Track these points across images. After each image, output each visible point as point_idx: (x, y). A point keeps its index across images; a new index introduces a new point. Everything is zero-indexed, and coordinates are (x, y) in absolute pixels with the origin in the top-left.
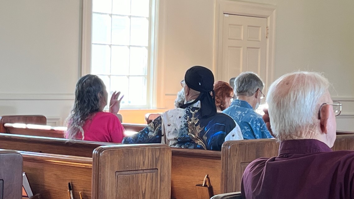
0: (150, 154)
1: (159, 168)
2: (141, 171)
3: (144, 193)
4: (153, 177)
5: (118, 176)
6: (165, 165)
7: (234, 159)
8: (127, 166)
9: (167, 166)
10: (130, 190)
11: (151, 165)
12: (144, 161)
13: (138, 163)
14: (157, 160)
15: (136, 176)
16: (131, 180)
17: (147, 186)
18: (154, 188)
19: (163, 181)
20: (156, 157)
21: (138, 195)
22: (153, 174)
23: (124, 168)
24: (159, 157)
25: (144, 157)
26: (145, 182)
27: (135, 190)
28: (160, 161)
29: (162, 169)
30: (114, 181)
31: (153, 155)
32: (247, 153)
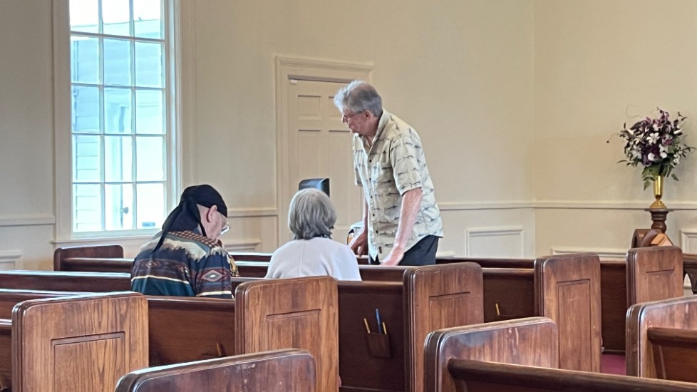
0: (110, 309)
1: (126, 330)
2: (97, 337)
3: (101, 370)
4: (116, 345)
5: (56, 346)
6: (138, 325)
7: (255, 310)
8: (71, 330)
9: (141, 326)
10: (77, 368)
11: (112, 327)
12: (100, 320)
13: (91, 324)
14: (123, 318)
15: (87, 347)
16: (78, 352)
17: (106, 360)
18: (118, 363)
19: (135, 350)
20: (120, 314)
21: (92, 375)
22: (116, 341)
23: (66, 333)
24: (126, 313)
25: (100, 314)
26: (103, 354)
27: (86, 367)
28: (128, 320)
29: (132, 332)
30: (50, 355)
31: (115, 310)
32: (277, 300)
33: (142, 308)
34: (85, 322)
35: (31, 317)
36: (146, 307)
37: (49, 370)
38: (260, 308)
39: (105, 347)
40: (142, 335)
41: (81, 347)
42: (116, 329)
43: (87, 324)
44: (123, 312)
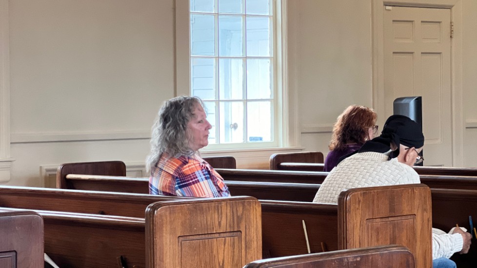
0: (228, 211)
1: (243, 229)
4: (234, 243)
6: (252, 225)
7: (356, 214)
8: (195, 229)
9: (255, 226)
10: (200, 261)
11: (230, 226)
12: (220, 220)
13: (212, 224)
14: (239, 219)
15: (209, 243)
16: (201, 248)
17: (225, 256)
18: (236, 258)
19: (249, 248)
20: (237, 215)
22: (234, 239)
23: (191, 231)
24: (242, 215)
25: (220, 215)
26: (223, 251)
28: (244, 220)
29: (247, 231)
30: (177, 250)
31: (233, 212)
32: (375, 205)
33: (256, 210)
34: (207, 222)
35: (161, 216)
36: (259, 210)
37: (177, 262)
38: (360, 212)
39: (225, 245)
40: (257, 235)
41: (204, 243)
42: (234, 229)
43: (209, 223)
44: (240, 213)
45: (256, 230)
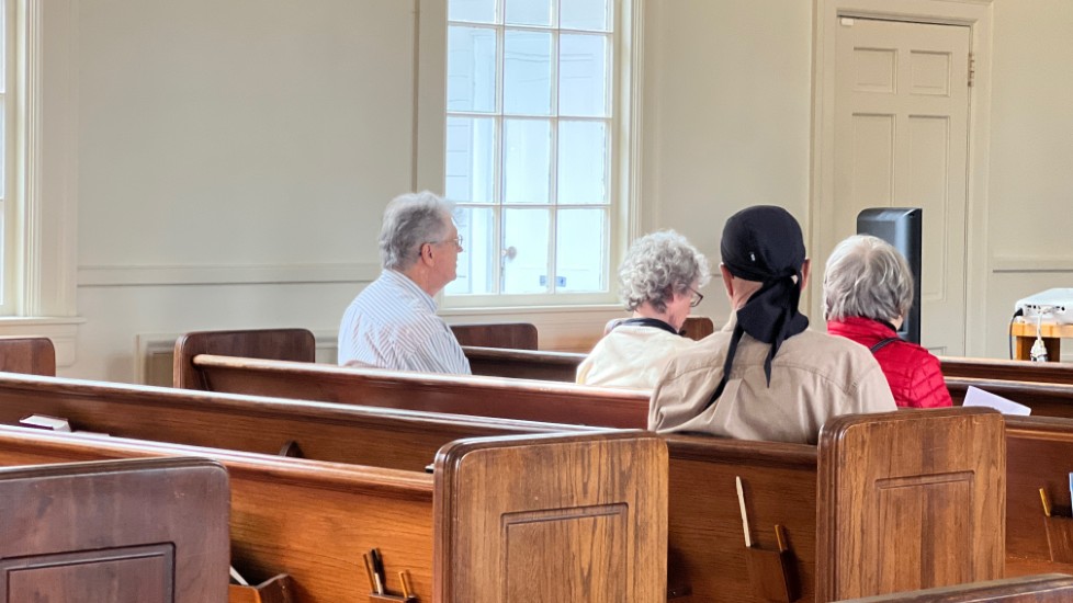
0: (603, 461)
1: (630, 500)
2: (579, 512)
3: (585, 574)
4: (612, 528)
5: (510, 527)
6: (650, 491)
7: (856, 470)
8: (536, 498)
9: (655, 494)
10: (545, 568)
11: (606, 493)
12: (585, 480)
13: (569, 487)
14: (625, 479)
15: (562, 527)
16: (547, 538)
17: (595, 555)
18: (615, 561)
19: (643, 539)
20: (620, 469)
21: (569, 580)
23: (527, 503)
24: (630, 469)
25: (586, 469)
26: (589, 544)
27: (559, 566)
28: (634, 480)
29: (640, 504)
30: (499, 542)
31: (612, 462)
32: (895, 452)
33: (658, 459)
34: (560, 484)
35: (468, 471)
36: (664, 457)
37: (498, 570)
38: (865, 466)
39: (593, 533)
40: (658, 510)
41: (553, 528)
42: (613, 495)
43: (564, 485)
44: (625, 467)
45: (657, 502)
